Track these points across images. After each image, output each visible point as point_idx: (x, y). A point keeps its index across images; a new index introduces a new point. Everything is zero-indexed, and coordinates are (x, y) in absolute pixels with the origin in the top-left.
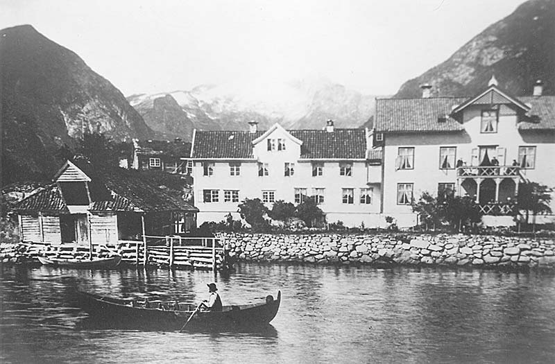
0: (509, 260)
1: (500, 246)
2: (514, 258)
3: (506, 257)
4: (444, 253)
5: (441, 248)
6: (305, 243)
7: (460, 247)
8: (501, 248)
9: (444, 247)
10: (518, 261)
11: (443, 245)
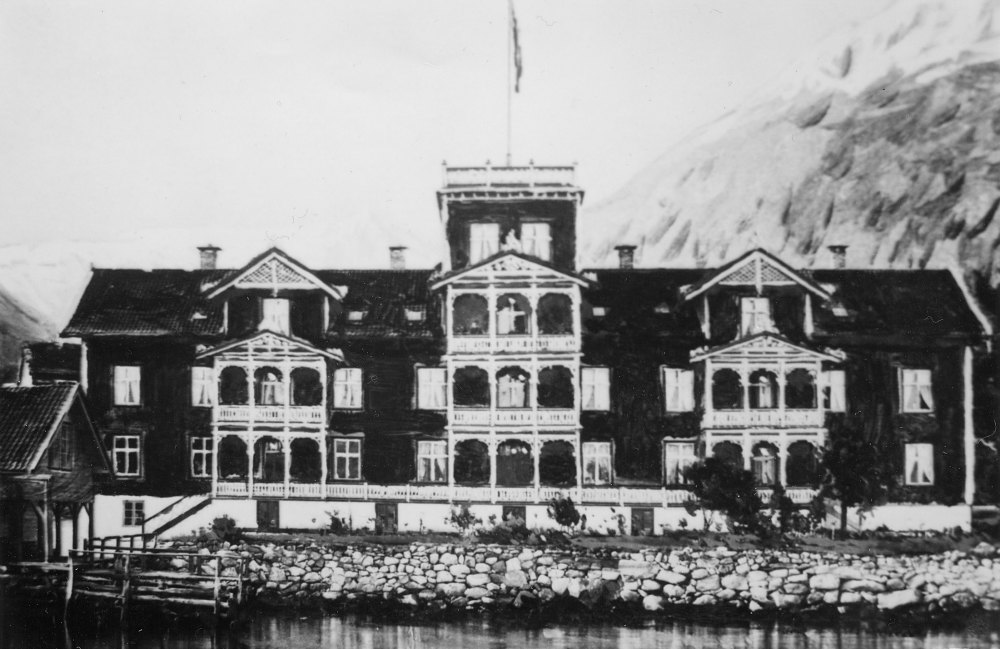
0: (821, 601)
1: (801, 571)
2: (830, 598)
3: (815, 595)
4: (690, 589)
5: (682, 578)
6: (397, 565)
7: (722, 575)
8: (803, 577)
9: (688, 576)
10: (839, 603)
11: (686, 570)
